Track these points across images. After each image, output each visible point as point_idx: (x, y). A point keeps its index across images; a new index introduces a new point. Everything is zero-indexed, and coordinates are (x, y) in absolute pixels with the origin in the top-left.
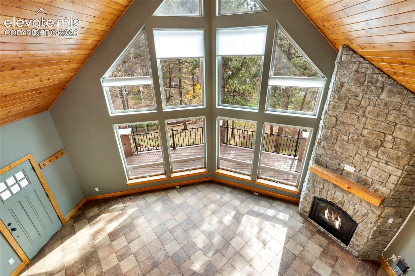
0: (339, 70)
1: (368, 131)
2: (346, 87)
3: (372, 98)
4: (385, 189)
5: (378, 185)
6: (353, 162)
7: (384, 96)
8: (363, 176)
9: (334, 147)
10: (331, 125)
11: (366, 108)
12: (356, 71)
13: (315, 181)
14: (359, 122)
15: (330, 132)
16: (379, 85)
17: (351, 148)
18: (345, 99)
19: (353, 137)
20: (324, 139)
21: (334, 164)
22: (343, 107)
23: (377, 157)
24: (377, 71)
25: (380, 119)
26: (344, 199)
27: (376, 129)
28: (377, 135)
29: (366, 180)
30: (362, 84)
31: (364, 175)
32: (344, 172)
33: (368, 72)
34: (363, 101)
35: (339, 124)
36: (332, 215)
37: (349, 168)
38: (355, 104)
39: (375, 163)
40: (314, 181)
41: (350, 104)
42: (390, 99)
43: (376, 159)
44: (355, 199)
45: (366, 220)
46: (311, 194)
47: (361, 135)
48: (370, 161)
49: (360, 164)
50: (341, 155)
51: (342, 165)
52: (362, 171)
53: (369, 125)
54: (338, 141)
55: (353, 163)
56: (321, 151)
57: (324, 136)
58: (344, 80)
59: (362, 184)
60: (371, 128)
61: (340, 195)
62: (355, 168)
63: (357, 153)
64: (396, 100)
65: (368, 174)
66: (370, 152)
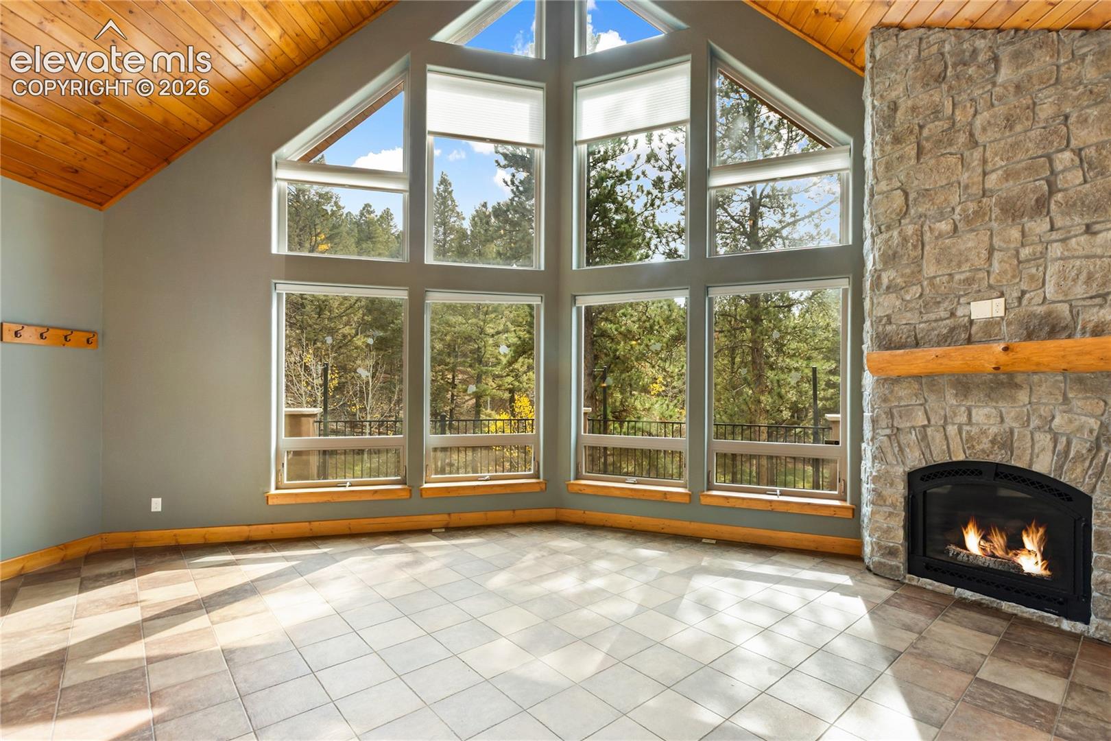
0: (876, 80)
2: (904, 104)
3: (977, 93)
6: (992, 281)
8: (1035, 308)
9: (920, 271)
10: (894, 216)
11: (971, 124)
13: (894, 411)
14: (966, 167)
15: (895, 233)
17: (970, 244)
18: (911, 132)
19: (964, 211)
20: (885, 263)
21: (936, 321)
22: (914, 153)
23: (1052, 229)
25: (1018, 128)
26: (1009, 423)
27: (1019, 157)
28: (1029, 168)
30: (941, 79)
31: (1038, 305)
32: (974, 329)
34: (957, 112)
35: (915, 200)
37: (985, 310)
38: (940, 129)
39: (1056, 250)
40: (891, 413)
41: (927, 139)
42: (1023, 71)
43: (1054, 236)
44: (1044, 401)
46: (892, 465)
47: (986, 193)
48: (1039, 250)
49: (1014, 277)
50: (948, 282)
51: (960, 312)
52: (1027, 296)
54: (927, 248)
55: (990, 287)
56: (886, 304)
57: (883, 256)
58: (894, 94)
59: (1043, 334)
60: (1003, 164)
61: (988, 416)
62: (1002, 300)
63: (990, 249)
64: (1039, 63)
65: (1049, 291)
66: (1028, 225)
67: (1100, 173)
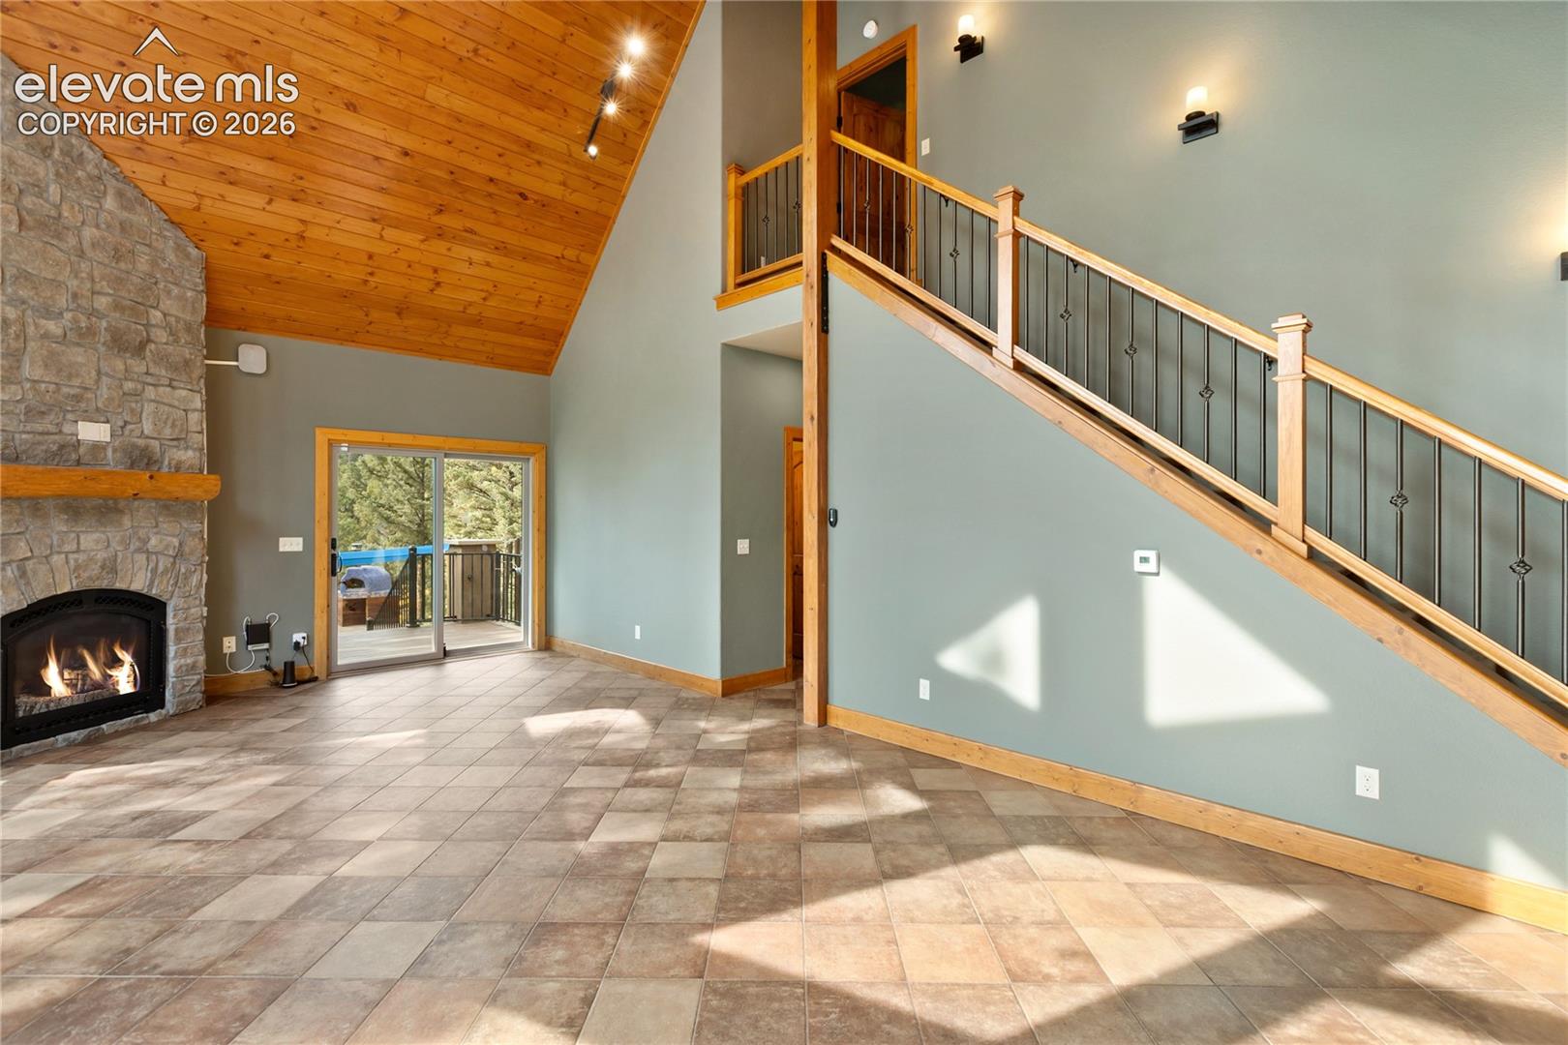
1: (110, 299)
3: (84, 201)
4: (190, 453)
5: (175, 450)
6: (100, 405)
8: (136, 440)
9: (20, 368)
11: (78, 229)
14: (74, 272)
17: (80, 359)
18: (9, 188)
19: (74, 320)
21: (42, 433)
22: (14, 218)
23: (147, 373)
25: (122, 265)
26: (114, 547)
27: (123, 294)
28: (132, 309)
29: (147, 447)
31: (138, 437)
32: (82, 450)
34: (65, 206)
35: (16, 278)
37: (91, 432)
38: (44, 211)
39: (150, 392)
41: (29, 212)
42: (126, 214)
43: (149, 379)
44: (143, 524)
45: (183, 570)
47: (95, 313)
48: (139, 387)
49: (119, 406)
50: (55, 392)
51: (66, 429)
52: (129, 427)
53: (104, 283)
54: (30, 344)
55: (97, 409)
59: (142, 465)
60: (110, 291)
61: (97, 542)
62: (108, 426)
63: (99, 372)
64: (139, 218)
65: (148, 427)
66: (129, 361)
67: (176, 341)
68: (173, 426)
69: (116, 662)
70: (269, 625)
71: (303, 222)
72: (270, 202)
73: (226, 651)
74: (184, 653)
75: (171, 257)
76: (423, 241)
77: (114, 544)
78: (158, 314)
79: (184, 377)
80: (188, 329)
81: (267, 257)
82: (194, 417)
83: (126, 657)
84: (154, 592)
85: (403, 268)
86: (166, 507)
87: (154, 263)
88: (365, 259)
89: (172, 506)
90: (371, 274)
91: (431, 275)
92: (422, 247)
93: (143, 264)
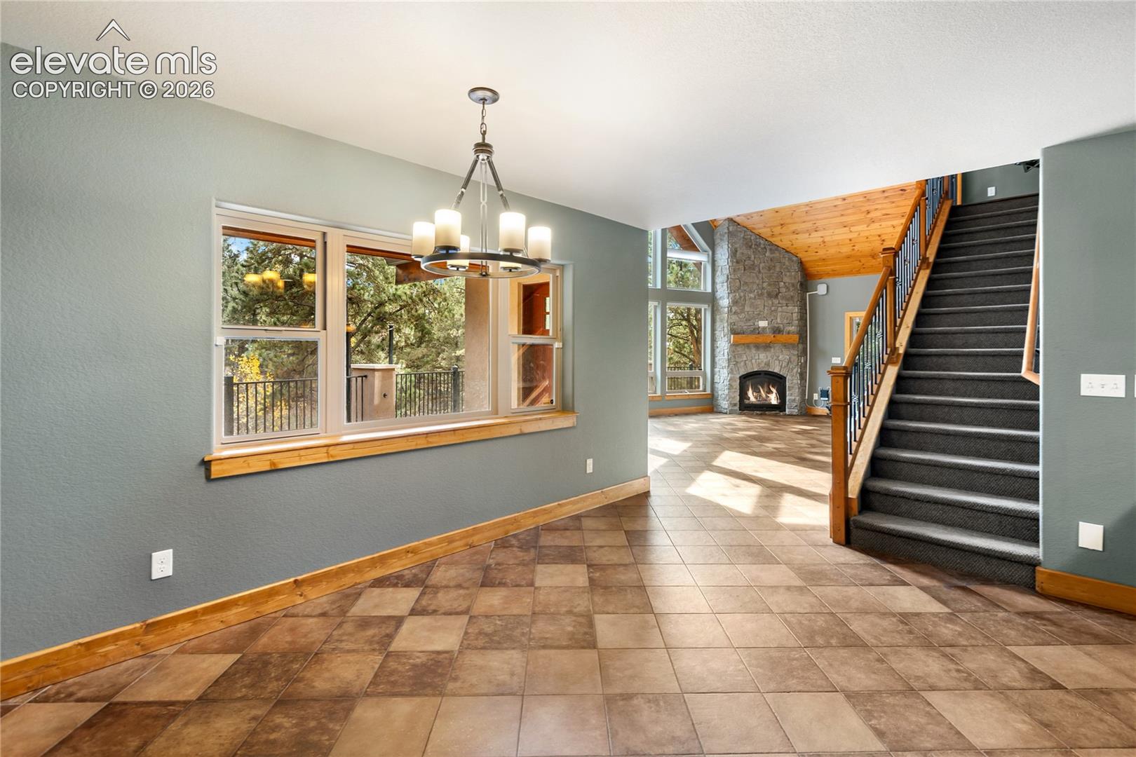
1: (766, 283)
2: (740, 251)
3: (761, 257)
4: (793, 327)
5: (788, 327)
6: (765, 315)
7: (768, 254)
8: (775, 325)
9: (744, 309)
10: (736, 288)
11: (759, 265)
12: (744, 238)
14: (758, 278)
15: (737, 294)
16: (762, 246)
17: (759, 303)
18: (742, 261)
19: (758, 292)
20: (734, 304)
21: (749, 326)
22: (743, 269)
24: (758, 237)
25: (771, 271)
27: (771, 280)
29: (779, 327)
30: (751, 247)
32: (760, 330)
33: (752, 238)
34: (755, 260)
35: (743, 284)
36: (760, 392)
37: (762, 324)
39: (780, 309)
40: (735, 357)
44: (777, 351)
45: (791, 367)
46: (735, 375)
47: (763, 288)
49: (771, 315)
50: (753, 314)
51: (756, 324)
52: (773, 321)
53: (766, 279)
54: (747, 301)
55: (764, 317)
56: (733, 318)
57: (733, 301)
58: (736, 246)
59: (777, 333)
60: (767, 281)
61: (764, 356)
62: (767, 321)
63: (764, 306)
64: (777, 255)
65: (779, 320)
66: (774, 301)
67: (789, 290)
68: (787, 319)
69: (770, 392)
70: (828, 391)
71: (822, 237)
72: (810, 235)
73: (815, 398)
74: (791, 395)
75: (787, 263)
76: (867, 227)
77: (769, 357)
78: (782, 283)
79: (792, 302)
80: (793, 285)
81: (817, 252)
82: (795, 315)
83: (774, 390)
84: (781, 373)
85: (865, 239)
86: (785, 346)
87: (781, 268)
88: (848, 242)
89: (786, 345)
90: (854, 246)
91: (878, 238)
92: (869, 228)
93: (778, 269)
